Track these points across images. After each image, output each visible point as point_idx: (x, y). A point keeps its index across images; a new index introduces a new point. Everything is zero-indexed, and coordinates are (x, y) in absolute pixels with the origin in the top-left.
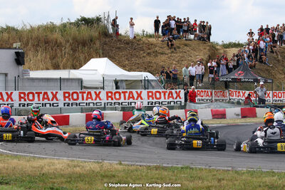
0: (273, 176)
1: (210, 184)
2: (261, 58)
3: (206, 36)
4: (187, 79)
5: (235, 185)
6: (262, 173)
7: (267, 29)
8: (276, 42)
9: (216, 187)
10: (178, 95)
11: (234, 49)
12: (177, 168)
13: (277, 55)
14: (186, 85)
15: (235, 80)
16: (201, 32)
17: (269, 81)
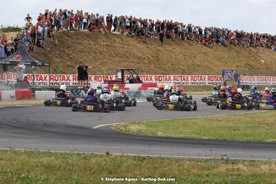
0: (50, 157)
6: (39, 153)
11: (12, 33)
13: (54, 39)
15: (13, 63)
17: (46, 64)
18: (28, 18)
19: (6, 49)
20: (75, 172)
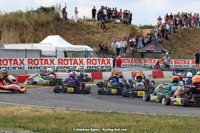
0: (175, 119)
1: (131, 124)
2: (167, 36)
3: (128, 21)
4: (115, 51)
5: (148, 125)
6: (167, 116)
7: (171, 16)
8: (177, 25)
9: (135, 126)
10: (109, 62)
11: (148, 30)
12: (108, 113)
13: (178, 34)
14: (114, 55)
15: (148, 52)
16: (124, 17)
17: (172, 52)
18: (160, 19)
19: (143, 41)
20: (193, 130)
